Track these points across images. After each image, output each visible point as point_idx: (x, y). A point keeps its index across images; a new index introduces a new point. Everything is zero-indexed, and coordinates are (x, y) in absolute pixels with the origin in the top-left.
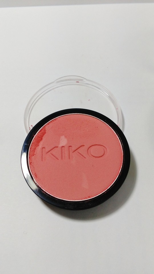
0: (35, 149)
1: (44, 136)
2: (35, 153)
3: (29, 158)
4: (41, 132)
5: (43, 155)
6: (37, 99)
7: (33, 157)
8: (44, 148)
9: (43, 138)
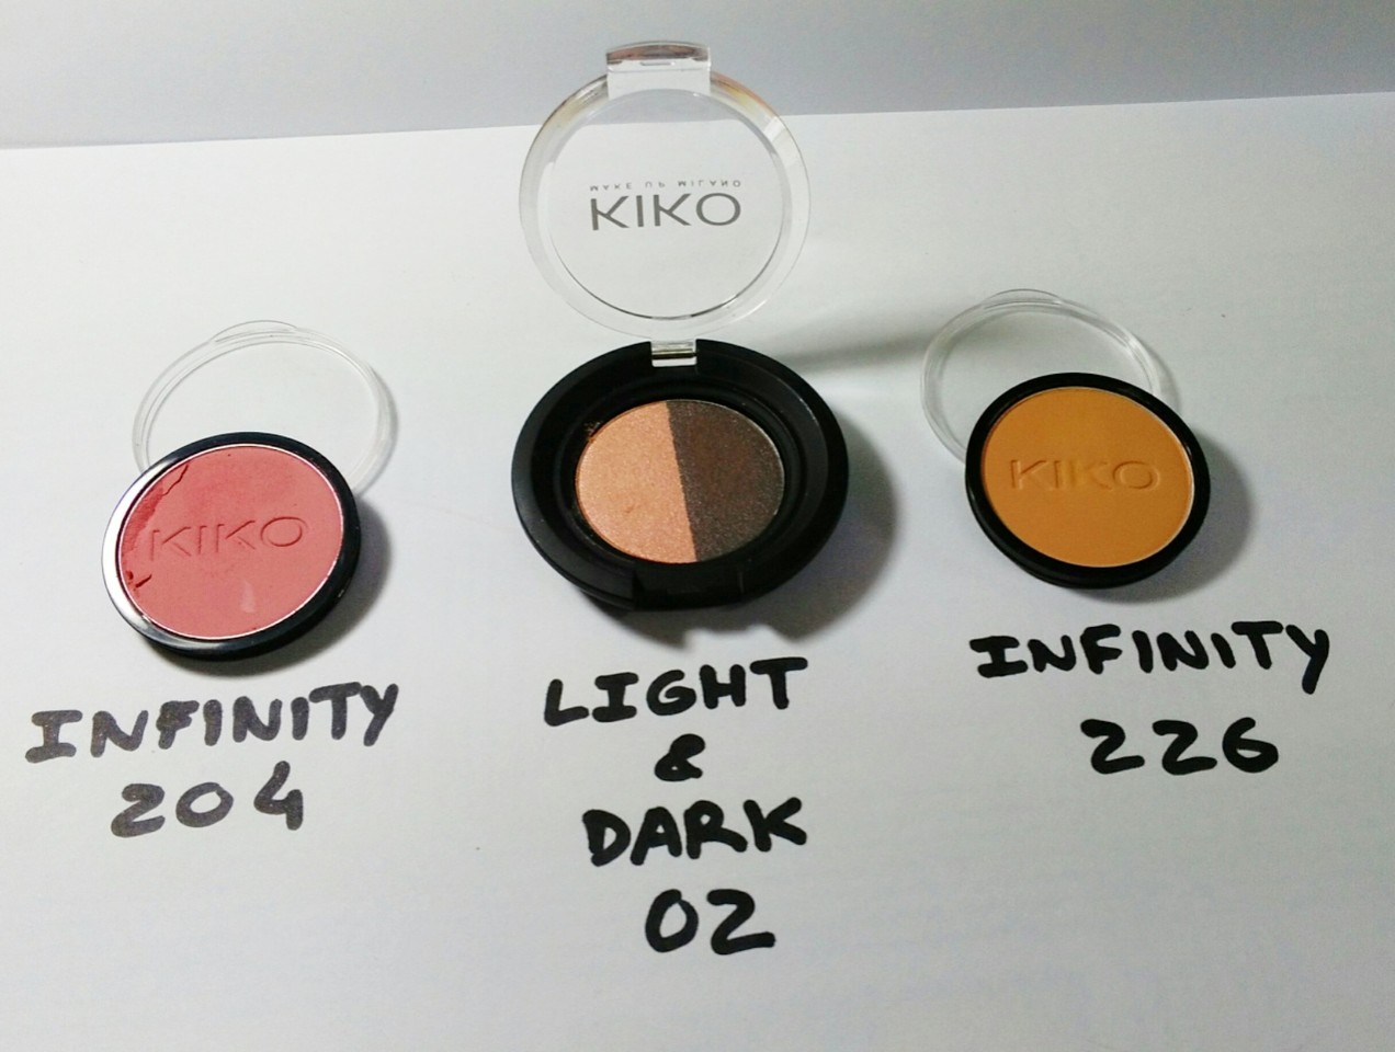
0: (136, 535)
1: (159, 504)
2: (136, 544)
3: (123, 555)
4: (149, 497)
5: (156, 547)
6: (155, 408)
7: (130, 554)
8: (158, 531)
9: (156, 509)
